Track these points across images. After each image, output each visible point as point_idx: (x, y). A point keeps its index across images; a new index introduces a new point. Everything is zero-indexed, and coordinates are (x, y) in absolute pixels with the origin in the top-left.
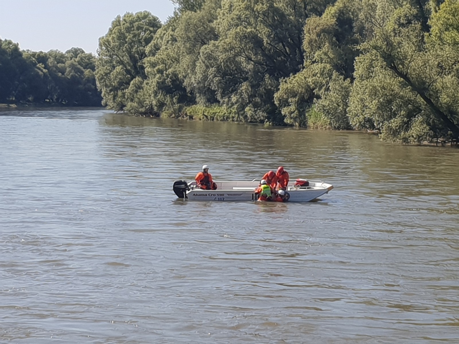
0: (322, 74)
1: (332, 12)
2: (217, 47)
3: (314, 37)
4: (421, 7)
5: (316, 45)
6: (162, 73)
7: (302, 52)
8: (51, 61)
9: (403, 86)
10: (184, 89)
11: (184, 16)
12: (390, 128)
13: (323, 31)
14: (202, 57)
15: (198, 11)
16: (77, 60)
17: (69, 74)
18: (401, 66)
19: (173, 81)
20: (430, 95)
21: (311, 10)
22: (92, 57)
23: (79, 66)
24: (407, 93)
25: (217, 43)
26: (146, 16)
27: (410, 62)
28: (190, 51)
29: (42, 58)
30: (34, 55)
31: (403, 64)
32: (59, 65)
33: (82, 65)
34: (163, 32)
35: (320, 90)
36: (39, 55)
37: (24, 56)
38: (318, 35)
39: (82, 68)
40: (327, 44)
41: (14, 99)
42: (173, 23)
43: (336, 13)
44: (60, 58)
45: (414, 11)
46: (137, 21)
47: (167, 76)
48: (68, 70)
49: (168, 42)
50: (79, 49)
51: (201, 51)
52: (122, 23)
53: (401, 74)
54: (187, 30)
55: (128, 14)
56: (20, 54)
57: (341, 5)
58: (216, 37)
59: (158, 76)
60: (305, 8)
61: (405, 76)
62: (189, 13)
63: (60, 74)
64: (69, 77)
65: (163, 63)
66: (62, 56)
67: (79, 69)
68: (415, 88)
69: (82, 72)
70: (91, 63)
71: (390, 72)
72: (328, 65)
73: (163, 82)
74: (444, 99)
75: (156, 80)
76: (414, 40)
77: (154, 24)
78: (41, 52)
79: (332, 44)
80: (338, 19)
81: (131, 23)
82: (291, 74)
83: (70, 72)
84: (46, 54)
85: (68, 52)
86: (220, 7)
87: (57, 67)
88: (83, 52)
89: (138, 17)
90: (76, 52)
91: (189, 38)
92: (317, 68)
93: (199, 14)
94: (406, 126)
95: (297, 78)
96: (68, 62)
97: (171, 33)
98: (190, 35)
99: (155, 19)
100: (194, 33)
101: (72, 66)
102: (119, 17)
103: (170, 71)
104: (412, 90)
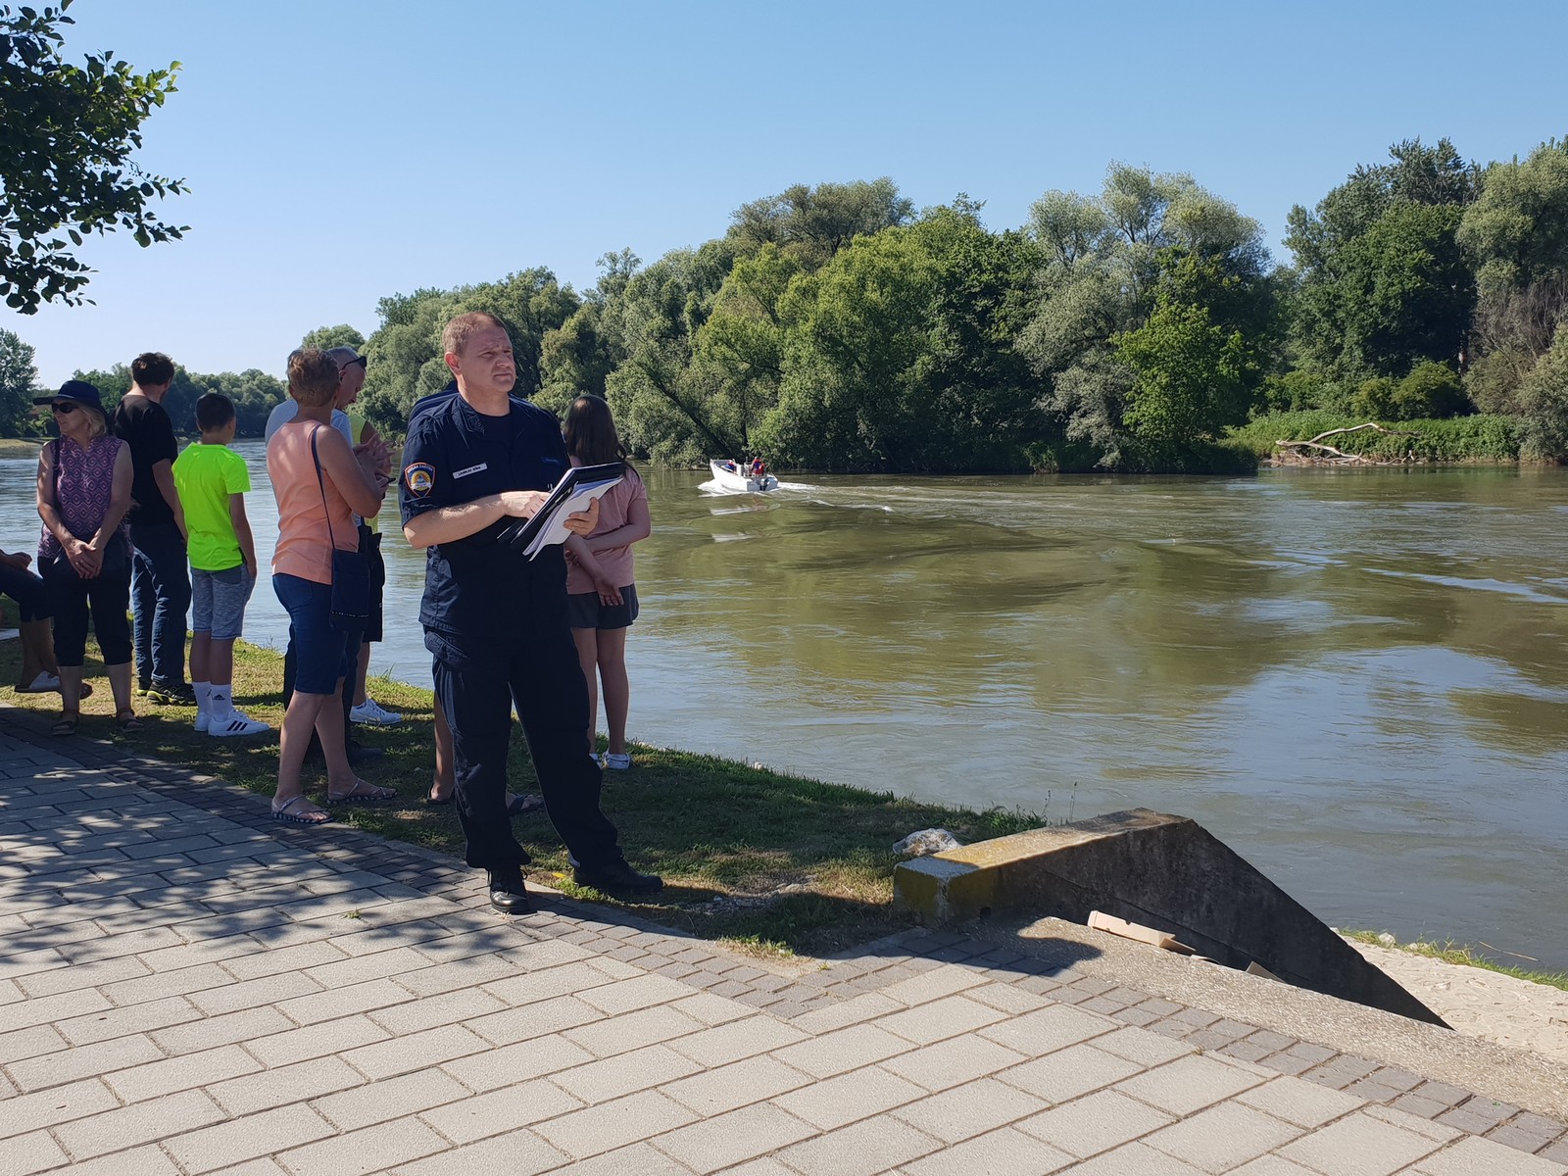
0: (564, 395)
1: (572, 324)
2: (441, 365)
3: (554, 353)
4: (674, 319)
5: (556, 362)
6: (370, 396)
7: (538, 370)
8: (224, 385)
9: (672, 406)
10: (399, 414)
11: (394, 331)
12: (661, 454)
13: (564, 346)
14: (422, 377)
15: (411, 325)
16: (255, 382)
17: (246, 400)
18: (668, 385)
19: (384, 405)
20: (700, 415)
21: (545, 323)
22: (273, 380)
23: (258, 391)
24: (677, 414)
25: (439, 360)
26: (347, 330)
27: (678, 380)
28: (403, 371)
29: (214, 382)
30: (203, 378)
31: (670, 382)
32: (235, 390)
33: (261, 390)
34: (368, 349)
35: (563, 412)
36: (209, 379)
37: (192, 380)
38: (558, 351)
39: (261, 392)
40: (568, 361)
41: (183, 430)
42: (379, 338)
43: (576, 325)
44: (235, 382)
45: (668, 323)
46: (335, 336)
47: (377, 399)
48: (245, 395)
49: (374, 360)
50: (257, 371)
51: (421, 370)
52: (316, 339)
53: (668, 393)
54: (398, 345)
55: (323, 328)
56: (187, 379)
57: (582, 317)
58: (434, 354)
59: (365, 399)
60: (539, 320)
61: (673, 395)
62: (398, 328)
63: (236, 400)
64: (247, 403)
65: (371, 385)
66: (237, 379)
67: (258, 393)
68: (683, 409)
69: (262, 397)
70: (272, 387)
71: (656, 391)
72: (571, 384)
73: (373, 407)
74: (715, 419)
75: (363, 404)
76: (682, 356)
77: (356, 340)
78: (212, 375)
79: (573, 360)
80: (579, 333)
81: (328, 339)
82: (529, 395)
83: (248, 397)
84: (217, 378)
85: (244, 374)
86: (436, 320)
87: (231, 393)
88: (261, 374)
89: (336, 332)
90: (253, 374)
91: (401, 356)
92: (558, 387)
93: (412, 328)
94: (675, 450)
95: (536, 399)
96: (245, 387)
97: (378, 350)
98: (403, 352)
99: (356, 334)
100: (406, 350)
101: (251, 391)
102: (312, 332)
103: (380, 393)
104: (682, 411)
